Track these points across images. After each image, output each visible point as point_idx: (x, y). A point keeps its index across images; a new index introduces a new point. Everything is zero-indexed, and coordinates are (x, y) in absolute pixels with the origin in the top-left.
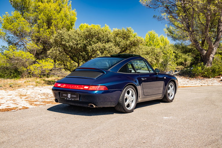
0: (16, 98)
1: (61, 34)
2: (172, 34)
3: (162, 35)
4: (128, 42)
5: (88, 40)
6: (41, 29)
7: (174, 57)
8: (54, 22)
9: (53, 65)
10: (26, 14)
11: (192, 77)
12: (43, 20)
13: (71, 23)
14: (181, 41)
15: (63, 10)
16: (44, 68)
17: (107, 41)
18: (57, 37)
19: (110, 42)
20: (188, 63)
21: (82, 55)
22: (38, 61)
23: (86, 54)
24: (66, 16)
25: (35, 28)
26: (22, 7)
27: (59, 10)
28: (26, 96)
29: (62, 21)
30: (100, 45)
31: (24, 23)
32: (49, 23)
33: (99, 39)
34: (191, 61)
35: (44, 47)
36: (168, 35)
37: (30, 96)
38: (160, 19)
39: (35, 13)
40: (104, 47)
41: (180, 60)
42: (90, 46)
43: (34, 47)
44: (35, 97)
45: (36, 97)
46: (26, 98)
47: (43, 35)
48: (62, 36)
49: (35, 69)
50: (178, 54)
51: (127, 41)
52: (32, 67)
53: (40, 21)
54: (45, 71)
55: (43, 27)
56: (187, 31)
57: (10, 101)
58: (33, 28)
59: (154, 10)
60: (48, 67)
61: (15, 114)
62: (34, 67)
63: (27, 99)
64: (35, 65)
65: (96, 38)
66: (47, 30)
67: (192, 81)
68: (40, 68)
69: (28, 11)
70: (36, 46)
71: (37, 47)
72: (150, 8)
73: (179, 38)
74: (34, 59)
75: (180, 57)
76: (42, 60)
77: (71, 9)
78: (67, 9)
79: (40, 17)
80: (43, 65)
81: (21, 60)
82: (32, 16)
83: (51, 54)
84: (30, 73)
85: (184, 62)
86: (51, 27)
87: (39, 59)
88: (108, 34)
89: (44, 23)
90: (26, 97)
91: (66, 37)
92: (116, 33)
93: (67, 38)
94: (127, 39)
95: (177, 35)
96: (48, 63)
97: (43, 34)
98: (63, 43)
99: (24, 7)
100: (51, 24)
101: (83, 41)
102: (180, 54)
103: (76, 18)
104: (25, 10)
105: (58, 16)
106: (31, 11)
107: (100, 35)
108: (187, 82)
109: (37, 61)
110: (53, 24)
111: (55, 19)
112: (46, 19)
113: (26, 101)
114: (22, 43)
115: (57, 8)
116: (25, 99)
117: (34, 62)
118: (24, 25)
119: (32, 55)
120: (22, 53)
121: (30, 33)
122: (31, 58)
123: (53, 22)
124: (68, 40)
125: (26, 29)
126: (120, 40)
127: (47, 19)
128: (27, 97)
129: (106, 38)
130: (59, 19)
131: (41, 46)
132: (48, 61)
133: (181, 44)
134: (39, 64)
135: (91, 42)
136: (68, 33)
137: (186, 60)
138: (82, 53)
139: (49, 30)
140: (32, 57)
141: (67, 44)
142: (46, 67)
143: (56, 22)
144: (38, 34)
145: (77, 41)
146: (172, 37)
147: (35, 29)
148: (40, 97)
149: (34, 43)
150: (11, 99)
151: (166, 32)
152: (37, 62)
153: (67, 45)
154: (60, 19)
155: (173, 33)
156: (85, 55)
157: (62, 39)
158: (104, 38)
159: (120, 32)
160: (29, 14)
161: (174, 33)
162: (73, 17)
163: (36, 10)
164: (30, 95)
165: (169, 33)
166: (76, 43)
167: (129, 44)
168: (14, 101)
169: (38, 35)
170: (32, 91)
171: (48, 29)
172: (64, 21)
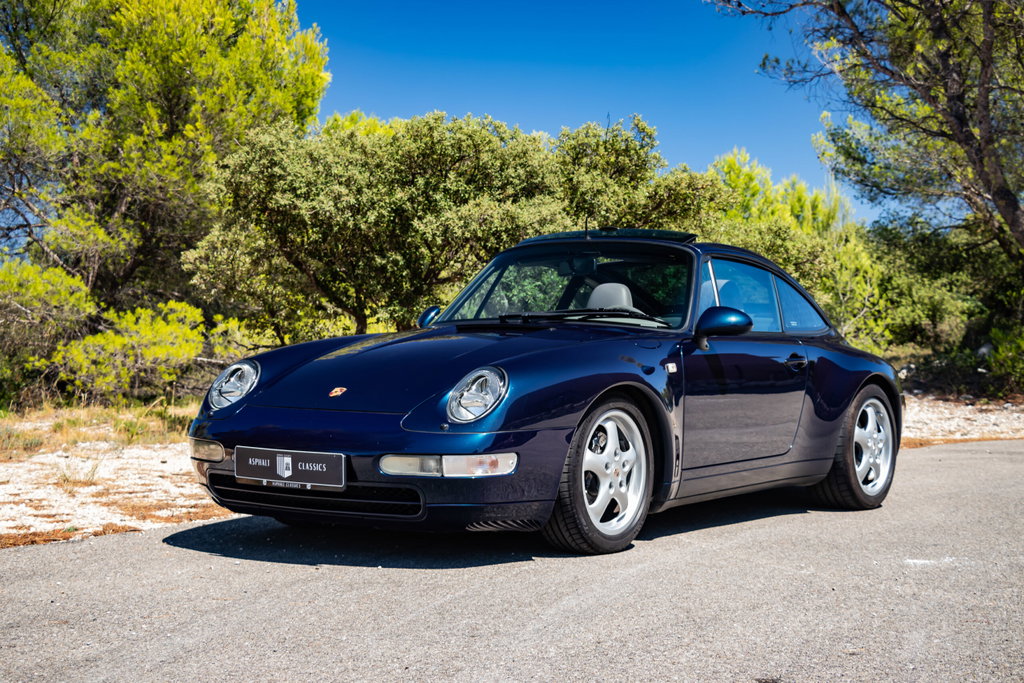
0: (40, 494)
1: (268, 152)
2: (858, 167)
3: (794, 177)
4: (641, 196)
5: (421, 181)
6: (132, 140)
7: (876, 292)
8: (201, 100)
9: (202, 339)
10: (40, 51)
11: (993, 397)
12: (140, 86)
13: (299, 103)
14: (913, 202)
15: (254, 31)
16: (149, 355)
17: (523, 189)
18: (243, 168)
19: (542, 192)
20: (953, 326)
21: (383, 268)
22: (116, 320)
23: (407, 266)
24: (269, 65)
25: (92, 131)
26: (19, 11)
27: (230, 31)
28: (94, 484)
29: (249, 95)
30: (487, 208)
31: (29, 102)
32: (174, 105)
33: (480, 180)
34: (965, 318)
35: (146, 237)
36: (836, 171)
37: (119, 487)
38: (800, 75)
39: (94, 51)
40: (513, 219)
41: (904, 314)
42: (429, 217)
43: (91, 237)
44: (144, 488)
45: (150, 491)
46: (99, 494)
47: (143, 171)
48: (273, 164)
49: (95, 362)
50: (890, 278)
51: (635, 188)
52: (78, 354)
53: (123, 92)
54: (153, 371)
55: (139, 124)
56: (951, 139)
57: (12, 505)
58: (85, 133)
59: (765, 26)
60: (172, 350)
61: (81, 551)
62: (90, 349)
63: (104, 499)
64: (99, 339)
65: (460, 175)
66: (164, 145)
67: (992, 417)
68: (125, 356)
69: (51, 34)
70: (101, 233)
71: (107, 239)
72: (744, 13)
73: (903, 188)
74: (90, 309)
75: (901, 294)
76: (133, 312)
77: (296, 25)
78: (275, 25)
79: (121, 71)
80: (144, 341)
81: (17, 312)
82: (75, 64)
83: (204, 267)
84: (69, 388)
85: (925, 322)
86: (189, 127)
87: (120, 308)
88: (531, 153)
89: (149, 104)
90: (93, 489)
91: (298, 169)
92: (573, 142)
93: (304, 173)
94: (632, 179)
95: (887, 167)
96: (169, 329)
97: (140, 166)
98: (282, 200)
99: (26, 15)
100: (187, 109)
101: (390, 193)
102: (901, 281)
103: (327, 77)
104: (34, 33)
105: (224, 66)
106: (71, 39)
107: (485, 157)
108: (963, 423)
109: (105, 315)
110: (194, 108)
111: (208, 82)
112: (156, 81)
113: (107, 505)
114: (20, 220)
115: (217, 19)
116: (95, 499)
117: (93, 326)
118: (30, 116)
119: (76, 281)
120: (25, 275)
121: (64, 161)
122: (72, 300)
123: (199, 98)
124: (309, 184)
125: (45, 139)
126: (599, 185)
127: (166, 81)
128: (100, 488)
129: (521, 171)
130: (232, 79)
131: (126, 235)
132: (170, 317)
133: (912, 222)
134: (117, 332)
135: (438, 197)
136: (308, 149)
137: (935, 312)
138: (383, 256)
139: (177, 142)
140: (77, 295)
141: (304, 209)
142: (160, 353)
143: (216, 99)
144: (112, 164)
145: (359, 191)
146: (863, 181)
147: (95, 139)
148: (175, 491)
149: (87, 215)
150: (17, 499)
151: (828, 153)
152: (106, 321)
153: (303, 212)
154: (237, 84)
155: (863, 161)
156: (401, 270)
157: (271, 180)
158: (511, 171)
159: (593, 141)
160: (56, 56)
161: (869, 159)
162: (307, 70)
163: (100, 31)
164: (114, 481)
165: (842, 159)
166: (353, 201)
167: (646, 207)
168: (36, 508)
169: (114, 170)
170: (117, 464)
171: (168, 136)
172: (260, 91)
